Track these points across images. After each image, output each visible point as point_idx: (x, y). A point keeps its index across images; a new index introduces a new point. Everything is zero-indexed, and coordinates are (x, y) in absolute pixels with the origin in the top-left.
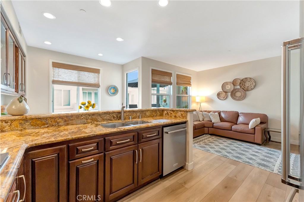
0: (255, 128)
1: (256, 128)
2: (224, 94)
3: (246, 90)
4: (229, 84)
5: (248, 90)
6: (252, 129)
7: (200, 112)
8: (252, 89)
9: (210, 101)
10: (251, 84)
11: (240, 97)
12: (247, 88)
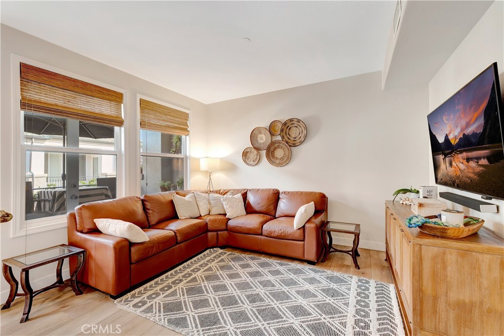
0: (304, 227)
1: (307, 225)
2: (255, 152)
3: (292, 144)
4: (262, 131)
5: (295, 144)
6: (299, 229)
7: (204, 194)
8: (301, 143)
9: (230, 168)
10: (300, 133)
11: (282, 158)
12: (294, 141)
